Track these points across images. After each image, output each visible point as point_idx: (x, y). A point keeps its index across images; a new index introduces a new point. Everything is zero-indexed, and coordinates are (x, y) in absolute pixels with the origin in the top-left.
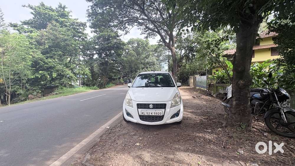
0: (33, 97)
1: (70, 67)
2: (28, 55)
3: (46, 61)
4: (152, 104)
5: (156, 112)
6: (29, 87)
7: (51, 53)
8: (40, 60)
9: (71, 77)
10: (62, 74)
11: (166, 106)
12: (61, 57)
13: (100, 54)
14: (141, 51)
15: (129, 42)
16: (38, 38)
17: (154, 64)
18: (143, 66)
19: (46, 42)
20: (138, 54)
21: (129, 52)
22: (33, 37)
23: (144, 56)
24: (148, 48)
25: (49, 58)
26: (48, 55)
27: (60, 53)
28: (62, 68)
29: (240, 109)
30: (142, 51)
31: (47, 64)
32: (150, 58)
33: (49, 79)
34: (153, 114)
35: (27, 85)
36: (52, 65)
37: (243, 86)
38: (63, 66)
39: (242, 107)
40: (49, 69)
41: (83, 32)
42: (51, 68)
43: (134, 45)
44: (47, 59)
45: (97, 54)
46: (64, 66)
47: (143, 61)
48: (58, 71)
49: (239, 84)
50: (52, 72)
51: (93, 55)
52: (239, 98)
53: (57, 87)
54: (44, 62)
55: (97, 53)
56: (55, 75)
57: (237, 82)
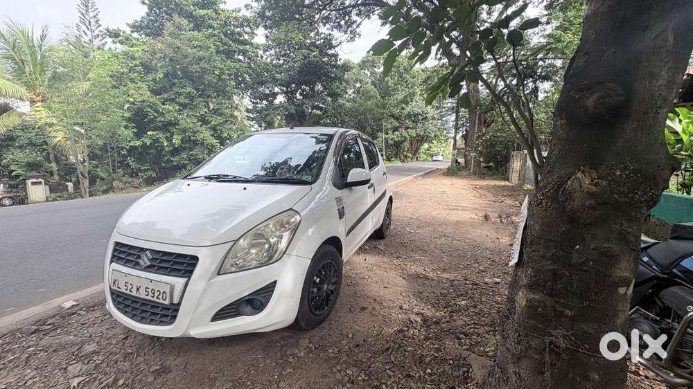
0: (121, 185)
1: (209, 123)
2: (126, 95)
3: (161, 108)
4: (152, 251)
5: (151, 286)
6: (133, 165)
7: (173, 91)
8: (149, 106)
9: (213, 146)
10: (192, 138)
11: (194, 265)
12: (192, 100)
13: (290, 95)
14: (393, 85)
15: (363, 62)
16: (146, 57)
17: (425, 119)
18: (396, 124)
19: (159, 65)
20: (386, 92)
21: (361, 87)
22: (136, 55)
23: (400, 97)
24: (414, 77)
25: (168, 103)
26: (165, 96)
27: (189, 89)
28: (191, 126)
29: (547, 340)
30: (396, 85)
31: (162, 114)
32: (414, 103)
33: (167, 149)
34: (142, 295)
35: (130, 160)
36: (173, 119)
37: (590, 208)
38: (195, 121)
39: (559, 336)
40: (167, 127)
41: (252, 41)
42: (170, 124)
43: (376, 69)
44: (163, 104)
45: (283, 95)
46: (198, 122)
47: (396, 111)
48: (184, 131)
49: (569, 196)
50: (173, 133)
51: (274, 95)
52: (555, 276)
53: (184, 166)
54: (157, 111)
55: (283, 92)
56: (177, 140)
57: (561, 183)
